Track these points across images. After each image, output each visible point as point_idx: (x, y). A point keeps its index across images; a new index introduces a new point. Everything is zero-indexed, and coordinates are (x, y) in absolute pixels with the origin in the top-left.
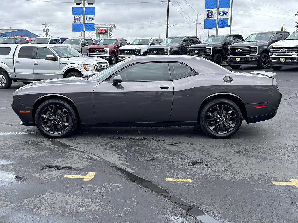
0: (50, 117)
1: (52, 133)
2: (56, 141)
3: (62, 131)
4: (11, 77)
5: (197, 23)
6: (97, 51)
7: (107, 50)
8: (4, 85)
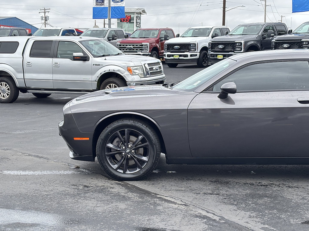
0: (120, 148)
1: (122, 171)
2: (130, 185)
3: (138, 170)
4: (18, 85)
5: (265, 5)
6: (132, 47)
7: (146, 45)
8: (8, 97)
